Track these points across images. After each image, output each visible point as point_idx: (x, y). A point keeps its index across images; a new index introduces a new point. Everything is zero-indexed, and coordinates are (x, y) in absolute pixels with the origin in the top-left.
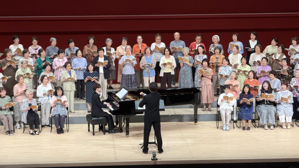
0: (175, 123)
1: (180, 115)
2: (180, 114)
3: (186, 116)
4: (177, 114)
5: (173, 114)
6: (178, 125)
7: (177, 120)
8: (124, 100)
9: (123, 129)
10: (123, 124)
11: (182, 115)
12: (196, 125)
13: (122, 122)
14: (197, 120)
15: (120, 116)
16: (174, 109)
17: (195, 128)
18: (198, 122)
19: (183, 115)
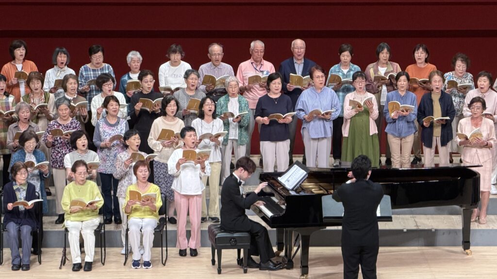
0: (416, 248)
1: (429, 231)
2: (430, 228)
3: (444, 234)
4: (421, 228)
5: (413, 227)
6: (423, 254)
7: (422, 241)
8: (298, 193)
9: (294, 260)
10: (295, 249)
11: (433, 230)
12: (467, 254)
13: (293, 244)
14: (469, 242)
15: (289, 229)
16: (414, 216)
17: (463, 261)
18: (471, 247)
19: (436, 230)
